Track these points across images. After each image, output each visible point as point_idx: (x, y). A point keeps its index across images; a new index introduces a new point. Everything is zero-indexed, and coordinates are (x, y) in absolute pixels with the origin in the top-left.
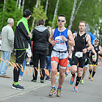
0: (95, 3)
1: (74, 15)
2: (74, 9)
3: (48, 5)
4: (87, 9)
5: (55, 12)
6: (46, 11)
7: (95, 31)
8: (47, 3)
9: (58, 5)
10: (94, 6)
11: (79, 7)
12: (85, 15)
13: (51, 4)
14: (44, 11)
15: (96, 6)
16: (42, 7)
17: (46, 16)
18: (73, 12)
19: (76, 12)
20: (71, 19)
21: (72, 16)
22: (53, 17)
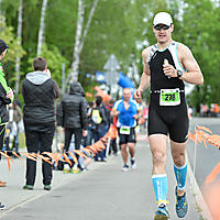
0: (123, 9)
1: (80, 40)
2: (79, 27)
3: (23, 24)
4: (109, 23)
5: (40, 37)
6: (19, 38)
7: (131, 69)
8: (20, 19)
9: (45, 22)
10: (123, 15)
11: (89, 22)
12: (104, 37)
13: (29, 20)
14: (15, 38)
15: (126, 14)
16: (11, 28)
17: (20, 48)
18: (79, 33)
19: (85, 32)
20: (76, 49)
21: (78, 42)
22: (36, 48)
